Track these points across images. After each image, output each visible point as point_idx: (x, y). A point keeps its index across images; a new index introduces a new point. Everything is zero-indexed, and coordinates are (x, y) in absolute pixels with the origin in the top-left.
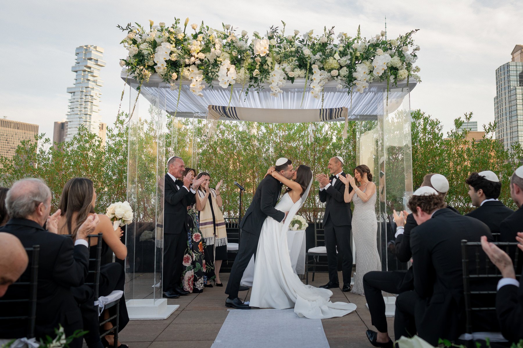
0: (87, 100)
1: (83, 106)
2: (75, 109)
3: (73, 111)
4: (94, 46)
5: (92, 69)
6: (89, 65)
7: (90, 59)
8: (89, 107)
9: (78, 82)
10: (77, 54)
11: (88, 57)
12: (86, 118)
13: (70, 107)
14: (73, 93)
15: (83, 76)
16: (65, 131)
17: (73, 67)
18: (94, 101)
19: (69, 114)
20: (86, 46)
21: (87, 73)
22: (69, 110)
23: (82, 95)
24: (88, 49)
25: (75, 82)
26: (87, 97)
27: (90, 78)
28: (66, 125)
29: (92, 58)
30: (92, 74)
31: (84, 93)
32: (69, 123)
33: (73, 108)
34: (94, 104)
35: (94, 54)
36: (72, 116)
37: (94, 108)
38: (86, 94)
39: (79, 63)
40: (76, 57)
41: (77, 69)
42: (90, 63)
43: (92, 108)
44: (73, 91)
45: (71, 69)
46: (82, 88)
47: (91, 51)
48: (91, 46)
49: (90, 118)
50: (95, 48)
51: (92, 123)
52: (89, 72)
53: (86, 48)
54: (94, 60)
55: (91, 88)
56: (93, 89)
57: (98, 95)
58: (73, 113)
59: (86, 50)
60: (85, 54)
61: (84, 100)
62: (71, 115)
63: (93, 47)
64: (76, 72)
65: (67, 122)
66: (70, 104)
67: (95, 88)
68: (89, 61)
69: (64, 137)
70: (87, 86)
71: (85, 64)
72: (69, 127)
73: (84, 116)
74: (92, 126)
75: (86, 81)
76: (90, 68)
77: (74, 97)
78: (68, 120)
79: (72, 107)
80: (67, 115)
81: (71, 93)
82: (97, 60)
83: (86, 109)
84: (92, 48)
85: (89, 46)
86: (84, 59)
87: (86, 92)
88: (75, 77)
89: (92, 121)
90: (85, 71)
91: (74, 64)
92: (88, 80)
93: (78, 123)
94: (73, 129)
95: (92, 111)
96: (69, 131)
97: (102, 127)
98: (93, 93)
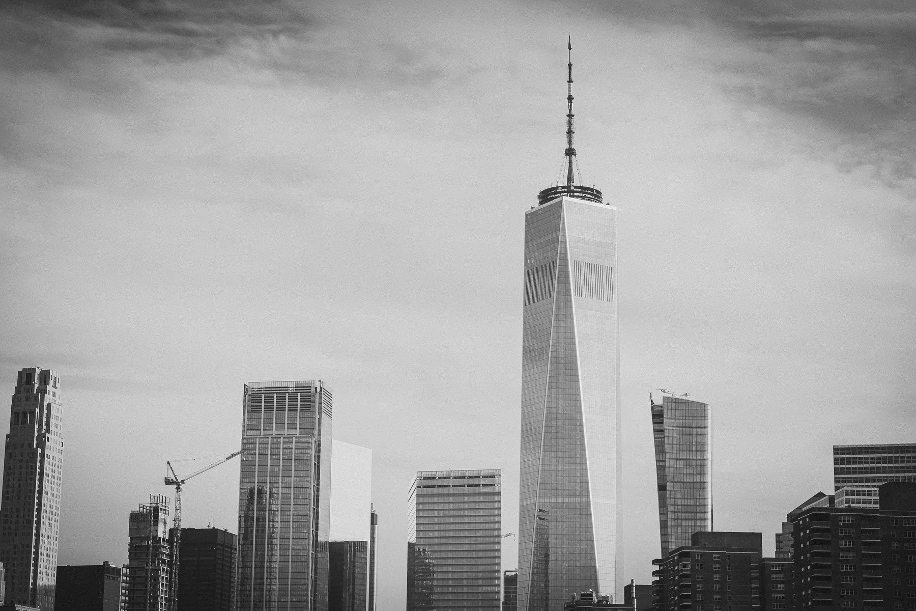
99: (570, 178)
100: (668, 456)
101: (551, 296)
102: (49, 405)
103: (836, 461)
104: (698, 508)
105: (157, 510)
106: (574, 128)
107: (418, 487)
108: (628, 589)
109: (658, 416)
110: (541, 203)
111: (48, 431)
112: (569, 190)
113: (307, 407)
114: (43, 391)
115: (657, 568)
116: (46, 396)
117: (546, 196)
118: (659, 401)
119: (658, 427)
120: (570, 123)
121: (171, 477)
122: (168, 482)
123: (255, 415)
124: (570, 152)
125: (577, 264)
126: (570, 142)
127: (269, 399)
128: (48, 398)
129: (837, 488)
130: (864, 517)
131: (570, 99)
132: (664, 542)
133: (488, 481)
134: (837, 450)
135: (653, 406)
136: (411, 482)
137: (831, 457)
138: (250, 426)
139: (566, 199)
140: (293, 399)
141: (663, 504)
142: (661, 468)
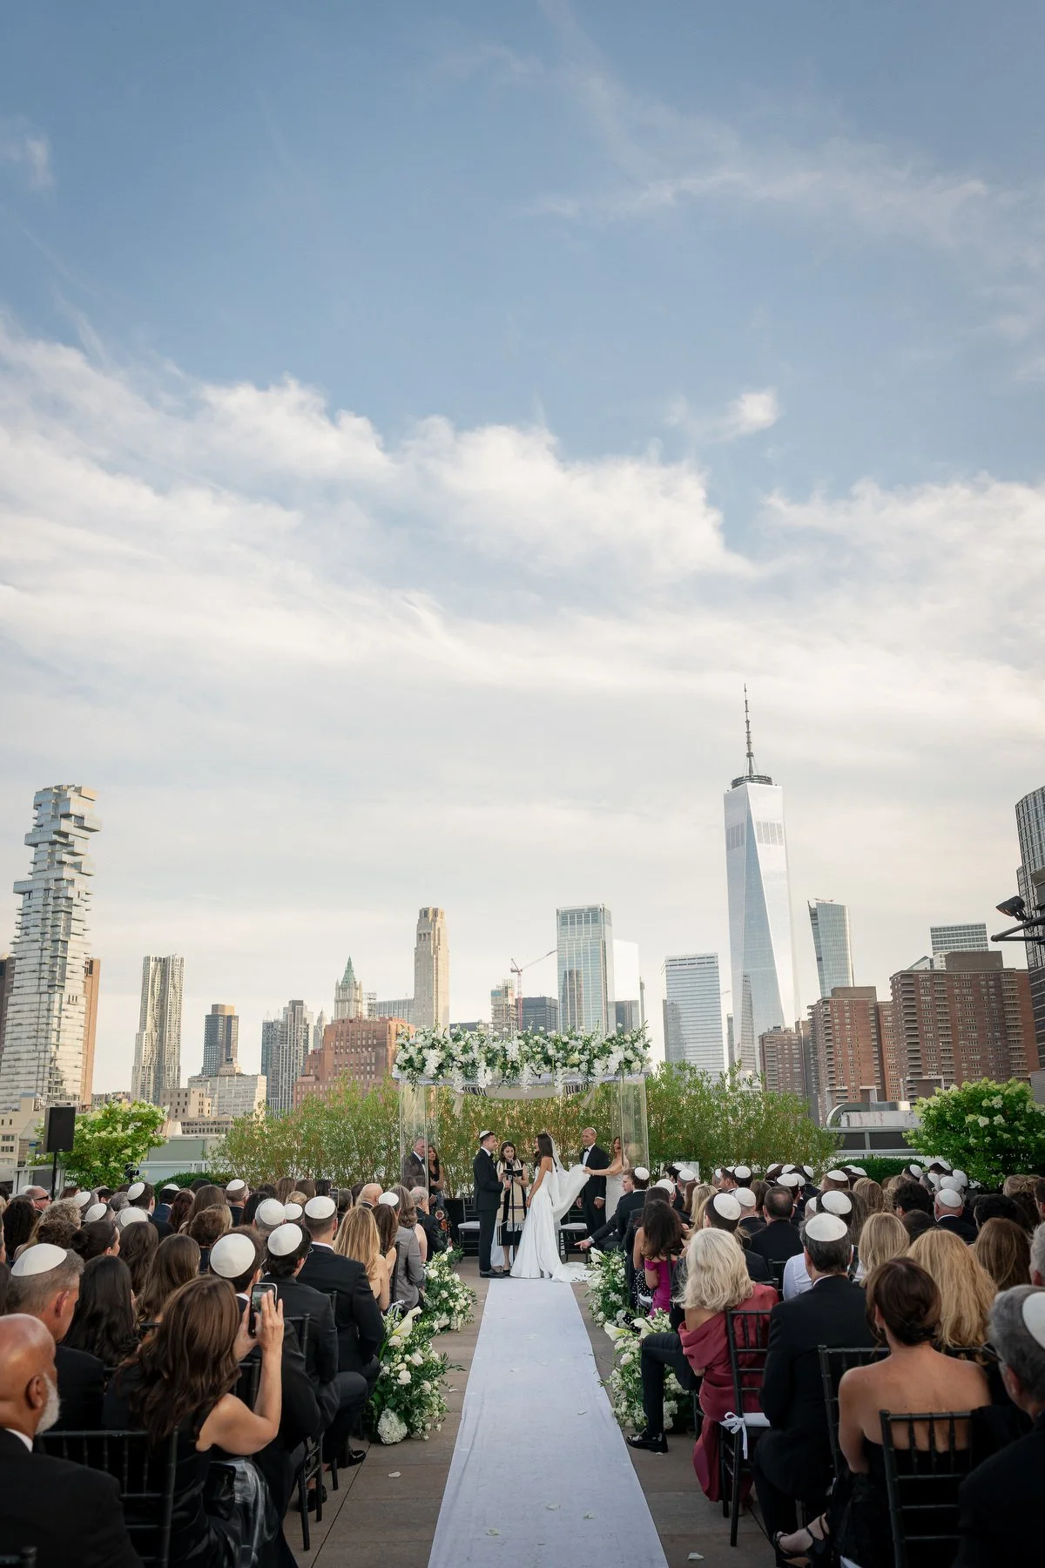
0: (58, 909)
1: (50, 922)
2: (32, 930)
3: (27, 934)
4: (77, 785)
5: (71, 838)
6: (63, 829)
7: (67, 816)
8: (63, 924)
9: (39, 867)
10: (37, 806)
11: (62, 811)
12: (56, 949)
13: (19, 926)
14: (27, 895)
15: (51, 854)
16: (9, 980)
17: (28, 836)
18: (76, 912)
19: (17, 940)
20: (58, 787)
21: (58, 846)
22: (18, 933)
23: (46, 898)
24: (63, 793)
25: (31, 868)
26: (60, 901)
27: (66, 858)
28: (10, 965)
29: (72, 811)
30: (70, 849)
31: (51, 893)
32: (17, 962)
33: (27, 928)
34: (74, 916)
35: (76, 805)
36: (24, 946)
37: (75, 926)
38: (56, 895)
39: (42, 826)
40: (36, 813)
41: (37, 840)
42: (66, 825)
43: (68, 927)
44: (24, 889)
45: (22, 840)
47: (69, 799)
48: (69, 787)
49: (65, 950)
50: (78, 790)
51: (69, 960)
52: (62, 844)
53: (57, 791)
54: (76, 816)
55: (68, 881)
56: (72, 882)
57: (83, 896)
58: (27, 938)
59: (58, 796)
60: (56, 806)
61: (50, 908)
62: (22, 943)
63: (73, 788)
64: (35, 845)
65: (11, 960)
66: (19, 919)
67: (76, 879)
68: (63, 820)
69: (6, 995)
70: (58, 876)
71: (55, 828)
72: (17, 970)
73: (52, 944)
74: (68, 968)
75: (56, 865)
76: (65, 835)
77: (29, 903)
78: (13, 955)
79: (24, 925)
80: (14, 943)
81: (23, 893)
82: (82, 818)
83: (57, 929)
84: (70, 794)
85: (64, 787)
86: (54, 816)
87: (56, 891)
88: (32, 858)
89: (70, 954)
90: (53, 843)
91: (30, 829)
92: (62, 863)
93: (36, 960)
94: (28, 975)
95: (68, 933)
96: (17, 980)
97: (90, 968)
98: (71, 893)
99: (751, 771)
100: (822, 939)
101: (743, 843)
102: (439, 929)
103: (933, 937)
104: (844, 970)
105: (506, 988)
106: (752, 740)
107: (667, 966)
108: (797, 1023)
109: (814, 914)
110: (733, 788)
111: (439, 944)
112: (751, 779)
113: (595, 921)
114: (434, 921)
116: (437, 923)
117: (737, 782)
118: (813, 906)
119: (815, 922)
120: (748, 737)
121: (515, 968)
122: (513, 971)
123: (564, 927)
124: (750, 755)
125: (758, 824)
126: (749, 749)
127: (572, 917)
128: (438, 925)
129: (934, 954)
130: (934, 975)
131: (748, 722)
133: (711, 960)
134: (932, 930)
135: (810, 909)
136: (662, 963)
138: (561, 934)
139: (749, 783)
140: (587, 915)
141: (820, 969)
142: (818, 947)
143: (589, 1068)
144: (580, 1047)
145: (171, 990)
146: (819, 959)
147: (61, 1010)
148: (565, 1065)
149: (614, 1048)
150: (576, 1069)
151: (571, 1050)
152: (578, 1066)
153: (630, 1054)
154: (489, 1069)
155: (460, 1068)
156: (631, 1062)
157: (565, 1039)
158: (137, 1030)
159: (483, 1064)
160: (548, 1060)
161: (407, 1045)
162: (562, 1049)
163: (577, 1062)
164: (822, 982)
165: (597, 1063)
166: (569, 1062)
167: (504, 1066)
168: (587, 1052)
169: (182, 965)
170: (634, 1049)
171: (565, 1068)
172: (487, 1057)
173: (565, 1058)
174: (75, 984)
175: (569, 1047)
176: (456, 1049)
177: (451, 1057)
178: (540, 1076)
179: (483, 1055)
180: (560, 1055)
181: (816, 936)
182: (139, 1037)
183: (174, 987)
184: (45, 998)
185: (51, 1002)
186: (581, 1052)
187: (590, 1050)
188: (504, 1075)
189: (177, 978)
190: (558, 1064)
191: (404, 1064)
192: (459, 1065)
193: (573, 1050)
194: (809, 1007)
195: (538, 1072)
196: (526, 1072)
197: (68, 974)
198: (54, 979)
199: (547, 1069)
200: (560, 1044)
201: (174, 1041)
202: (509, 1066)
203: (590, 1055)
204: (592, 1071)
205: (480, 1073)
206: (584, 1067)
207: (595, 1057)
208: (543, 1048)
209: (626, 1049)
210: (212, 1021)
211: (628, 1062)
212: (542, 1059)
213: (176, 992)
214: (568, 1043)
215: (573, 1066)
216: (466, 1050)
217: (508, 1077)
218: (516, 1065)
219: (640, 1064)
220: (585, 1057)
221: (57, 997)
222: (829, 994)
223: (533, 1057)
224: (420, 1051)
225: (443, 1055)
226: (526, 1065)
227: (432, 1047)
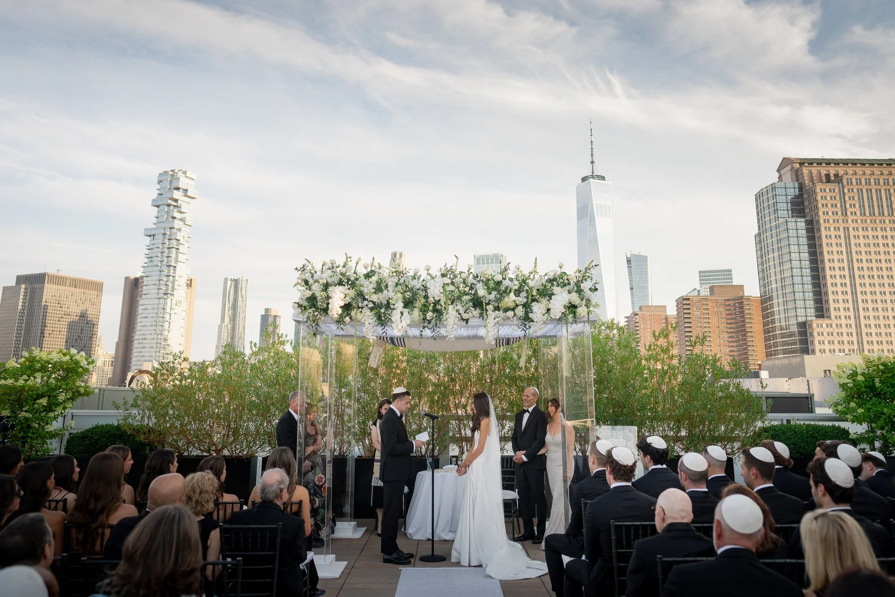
0: (171, 246)
1: (166, 254)
2: (155, 259)
3: (151, 261)
4: (184, 170)
5: (179, 202)
6: (175, 197)
7: (178, 189)
8: (173, 255)
9: (160, 220)
10: (160, 182)
11: (175, 185)
12: (169, 271)
13: (147, 256)
14: (152, 237)
15: (167, 212)
16: (140, 290)
17: (153, 200)
18: (181, 247)
19: (146, 265)
20: (173, 171)
21: (172, 207)
22: (146, 261)
23: (164, 239)
24: (175, 175)
25: (155, 220)
26: (171, 241)
27: (176, 215)
28: (141, 281)
29: (180, 186)
30: (179, 209)
31: (167, 237)
32: (145, 279)
33: (152, 257)
34: (180, 251)
35: (183, 183)
36: (150, 269)
37: (181, 257)
38: (170, 238)
39: (162, 194)
40: (158, 186)
41: (159, 203)
42: (177, 194)
43: (177, 257)
44: (152, 233)
45: (150, 203)
46: (165, 229)
47: (179, 178)
48: (179, 171)
49: (175, 270)
50: (185, 173)
51: (177, 278)
52: (175, 206)
53: (172, 173)
54: (183, 189)
55: (177, 229)
56: (179, 230)
57: (186, 238)
58: (151, 264)
59: (173, 175)
60: (171, 182)
61: (166, 246)
62: (148, 267)
63: (181, 172)
64: (158, 206)
65: (142, 277)
66: (147, 252)
67: (183, 228)
68: (175, 191)
69: (138, 299)
70: (171, 226)
71: (170, 196)
72: (145, 284)
73: (167, 268)
74: (176, 283)
75: (170, 219)
76: (176, 201)
77: (153, 242)
78: (144, 274)
79: (150, 256)
80: (144, 267)
81: (150, 236)
82: (187, 190)
83: (170, 259)
84: (180, 174)
85: (176, 171)
86: (170, 189)
87: (170, 235)
88: (156, 215)
89: (177, 275)
90: (169, 205)
91: (155, 196)
92: (174, 218)
93: (157, 278)
94: (151, 287)
95: (177, 261)
96: (145, 289)
97: (190, 284)
98: (179, 236)
99: (593, 172)
100: (634, 276)
101: (587, 217)
103: (700, 276)
104: (645, 296)
106: (593, 153)
109: (629, 261)
110: (582, 182)
112: (593, 177)
114: (400, 257)
115: (626, 319)
117: (584, 179)
118: (629, 256)
119: (630, 265)
123: (479, 266)
124: (592, 162)
125: (596, 204)
126: (592, 159)
129: (701, 287)
130: (703, 299)
131: (592, 142)
132: (633, 309)
134: (700, 272)
135: (627, 258)
137: (698, 274)
139: (591, 180)
140: (492, 259)
141: (632, 295)
142: (631, 281)
143: (527, 313)
144: (516, 287)
145: (240, 298)
146: (632, 288)
147: (171, 309)
148: (497, 309)
149: (556, 289)
150: (510, 314)
151: (505, 292)
152: (513, 309)
153: (575, 298)
154: (406, 311)
155: (371, 309)
156: (575, 307)
157: (499, 278)
158: (219, 322)
159: (400, 305)
160: (478, 303)
161: (311, 281)
162: (494, 289)
163: (512, 305)
164: (633, 303)
165: (535, 307)
166: (502, 305)
167: (424, 310)
168: (524, 294)
169: (247, 284)
170: (579, 291)
171: (497, 312)
172: (404, 298)
173: (499, 300)
174: (180, 292)
175: (503, 288)
176: (368, 287)
177: (361, 295)
178: (467, 321)
179: (400, 295)
180: (492, 296)
181: (630, 274)
182: (220, 327)
183: (242, 297)
184: (162, 301)
185: (165, 304)
186: (518, 293)
187: (527, 291)
188: (424, 319)
189: (244, 291)
190: (490, 307)
191: (305, 304)
192: (371, 305)
193: (507, 291)
194: (625, 317)
195: (465, 316)
196: (451, 314)
197: (176, 287)
198: (167, 290)
199: (477, 312)
200: (492, 284)
201: (241, 329)
202: (431, 308)
203: (527, 298)
204: (531, 315)
205: (395, 316)
206: (520, 311)
207: (533, 300)
208: (471, 288)
209: (569, 292)
210: (265, 318)
211: (572, 307)
212: (470, 300)
213: (243, 300)
214: (501, 282)
215: (506, 310)
216: (379, 289)
217: (429, 322)
218: (439, 307)
219: (586, 310)
220: (522, 299)
221: (169, 300)
222: (637, 310)
223: (459, 298)
224: (326, 286)
225: (352, 293)
226: (451, 307)
227: (340, 283)
